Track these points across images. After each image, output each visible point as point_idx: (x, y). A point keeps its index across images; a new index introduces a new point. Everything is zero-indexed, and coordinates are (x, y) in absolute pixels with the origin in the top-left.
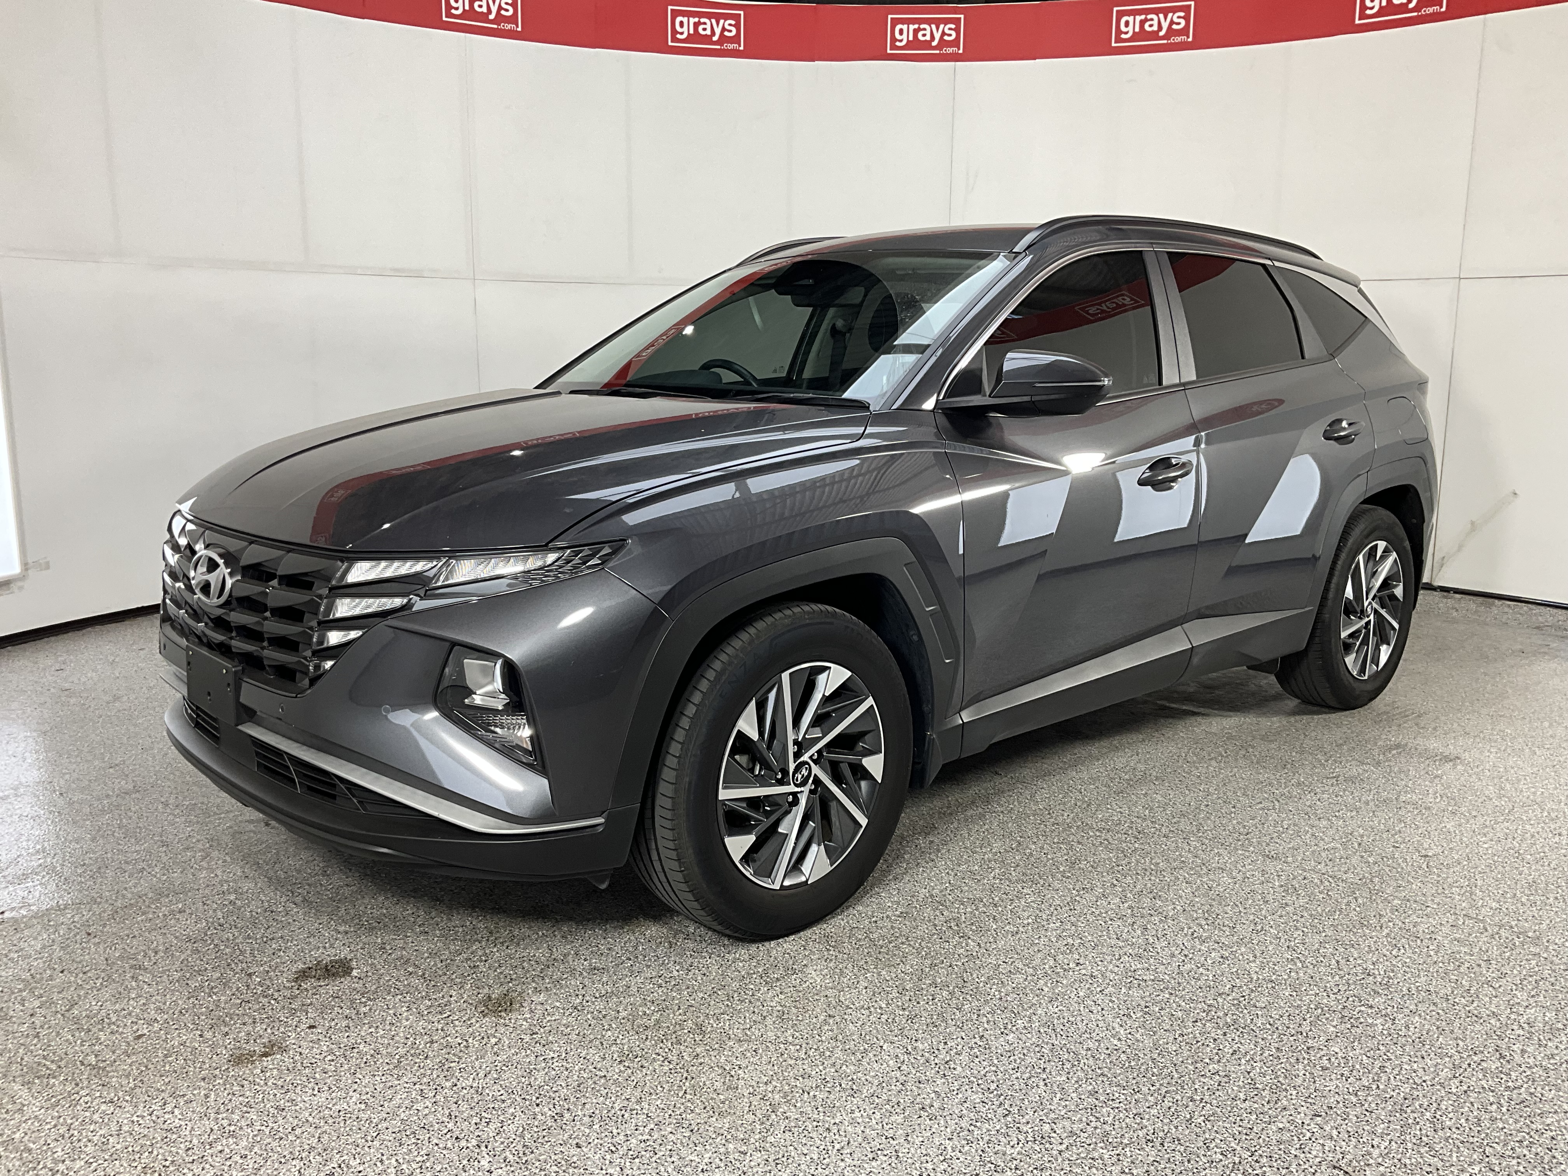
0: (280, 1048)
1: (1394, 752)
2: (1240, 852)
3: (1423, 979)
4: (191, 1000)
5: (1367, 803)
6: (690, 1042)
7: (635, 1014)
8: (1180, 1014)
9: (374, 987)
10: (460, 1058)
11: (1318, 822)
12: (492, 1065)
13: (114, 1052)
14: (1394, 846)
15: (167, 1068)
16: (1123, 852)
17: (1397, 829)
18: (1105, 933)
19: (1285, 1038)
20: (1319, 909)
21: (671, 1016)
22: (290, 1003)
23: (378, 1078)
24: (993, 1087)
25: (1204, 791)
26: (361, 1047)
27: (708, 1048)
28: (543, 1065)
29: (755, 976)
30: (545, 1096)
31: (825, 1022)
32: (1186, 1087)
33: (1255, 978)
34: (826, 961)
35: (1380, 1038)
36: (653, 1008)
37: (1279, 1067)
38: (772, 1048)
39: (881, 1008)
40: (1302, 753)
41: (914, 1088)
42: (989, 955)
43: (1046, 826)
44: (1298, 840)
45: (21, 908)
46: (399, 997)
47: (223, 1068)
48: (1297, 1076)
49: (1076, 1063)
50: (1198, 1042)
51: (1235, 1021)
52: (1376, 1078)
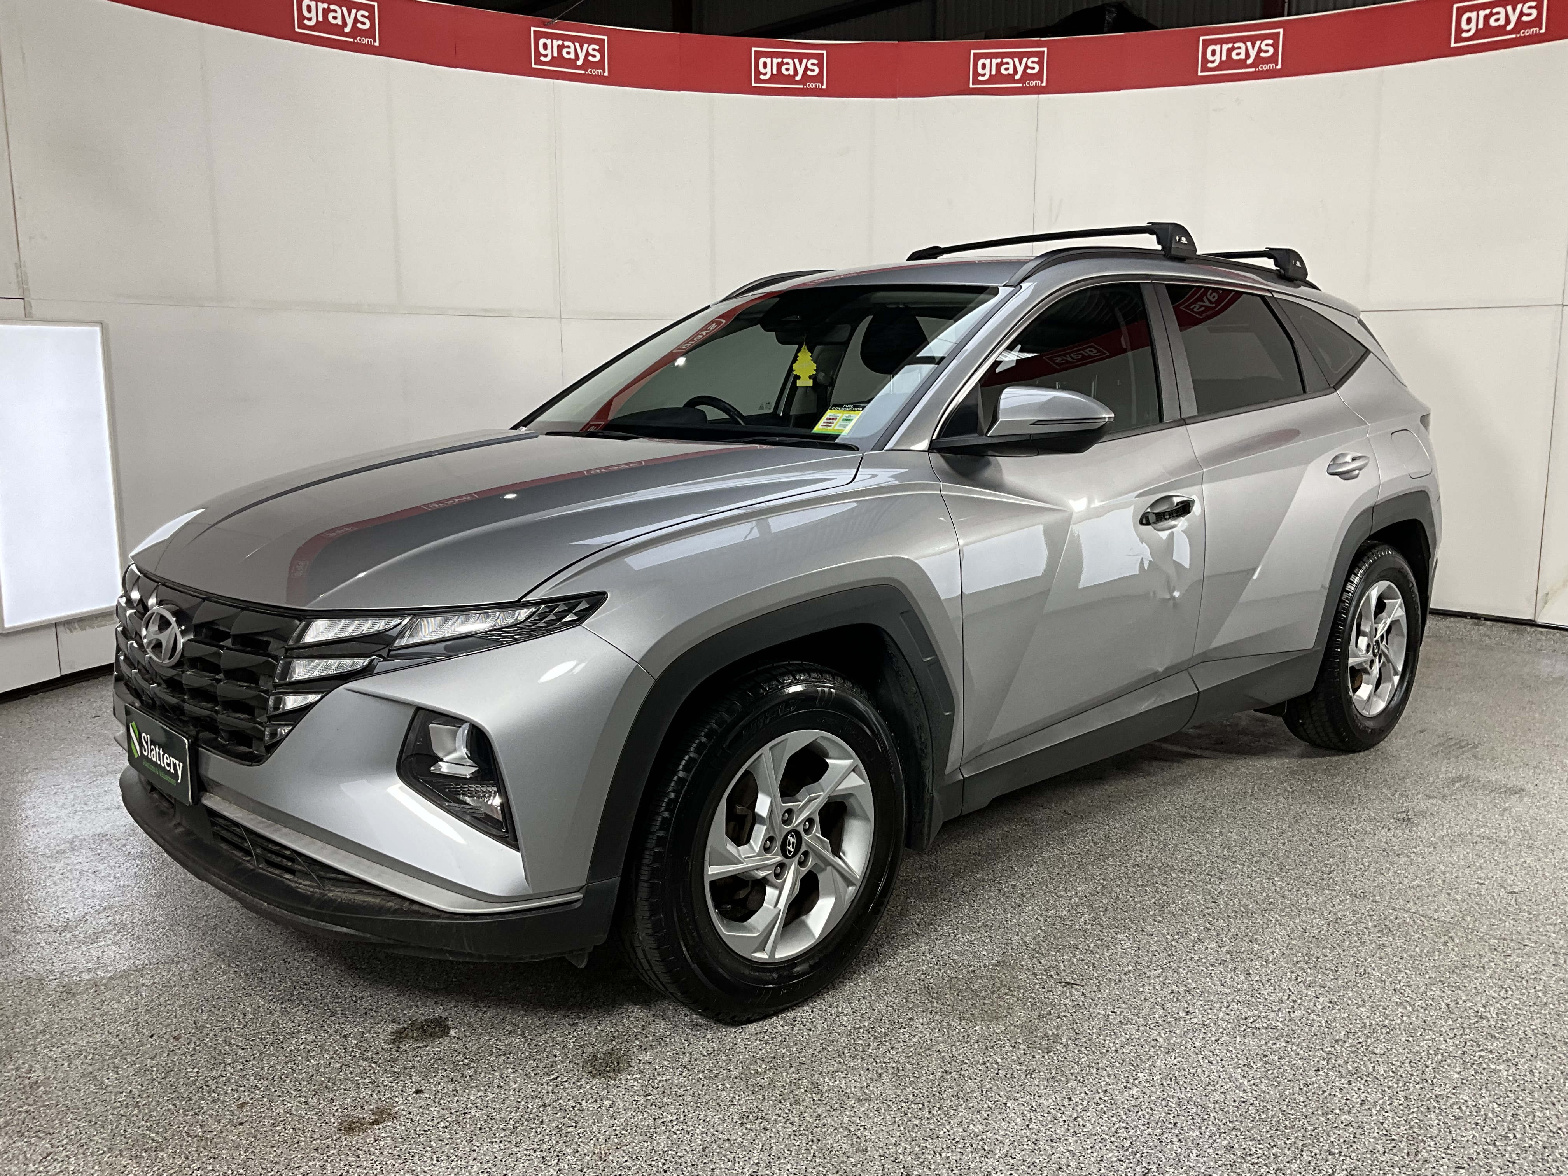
0: (389, 1114)
1: (1457, 785)
2: (1327, 892)
3: (1537, 1021)
4: (289, 1065)
5: (1442, 838)
6: (809, 1102)
7: (747, 1072)
8: (1300, 1063)
9: (475, 1047)
10: (576, 1122)
11: (1396, 859)
12: (610, 1130)
13: (219, 1121)
14: (1478, 883)
15: (277, 1138)
16: (1210, 894)
17: (1478, 864)
18: (1208, 979)
19: (1411, 1086)
20: (1417, 949)
21: (785, 1074)
22: (392, 1067)
23: (496, 1146)
24: (1127, 1144)
25: (1278, 829)
26: (473, 1111)
27: (828, 1108)
28: (663, 1128)
29: (861, 1031)
30: (671, 1162)
31: (943, 1079)
32: (1321, 1140)
33: (1368, 1024)
34: (931, 1013)
35: (1506, 1084)
36: (764, 1066)
37: (1411, 1116)
38: (894, 1107)
39: (997, 1063)
40: (1366, 787)
41: (1048, 1148)
42: (1096, 1004)
43: (1126, 867)
44: (1381, 878)
45: (98, 968)
46: (503, 1057)
47: (335, 1138)
48: (1431, 1126)
49: (1206, 1117)
50: (1324, 1092)
51: (1357, 1070)
52: (1511, 1126)
